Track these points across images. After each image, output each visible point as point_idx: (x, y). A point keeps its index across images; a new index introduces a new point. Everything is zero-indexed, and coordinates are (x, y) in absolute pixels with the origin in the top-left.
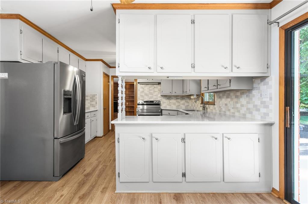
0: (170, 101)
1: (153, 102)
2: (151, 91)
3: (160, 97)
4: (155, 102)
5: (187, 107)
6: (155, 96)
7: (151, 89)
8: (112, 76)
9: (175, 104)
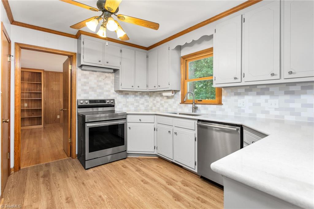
0: (127, 100)
1: (104, 101)
2: (100, 84)
3: (114, 93)
4: (108, 101)
5: (147, 108)
6: (107, 91)
7: (100, 79)
8: (16, 44)
9: (132, 104)
